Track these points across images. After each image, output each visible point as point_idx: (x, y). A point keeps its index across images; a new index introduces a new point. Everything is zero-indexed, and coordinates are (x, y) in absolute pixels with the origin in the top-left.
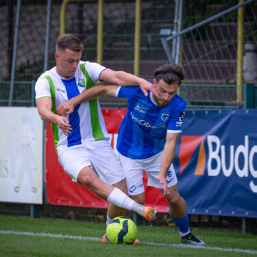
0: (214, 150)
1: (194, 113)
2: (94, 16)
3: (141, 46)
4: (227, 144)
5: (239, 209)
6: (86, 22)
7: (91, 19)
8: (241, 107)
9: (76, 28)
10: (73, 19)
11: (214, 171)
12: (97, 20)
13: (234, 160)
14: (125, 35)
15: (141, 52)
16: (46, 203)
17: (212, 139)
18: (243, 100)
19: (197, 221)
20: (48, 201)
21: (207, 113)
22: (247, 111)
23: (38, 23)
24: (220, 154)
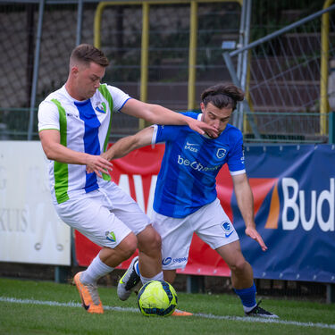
0: (291, 196)
1: (265, 149)
2: (137, 25)
3: (197, 63)
4: (307, 189)
5: (322, 272)
6: (128, 32)
7: (134, 28)
8: (326, 142)
9: (114, 40)
10: (110, 28)
11: (290, 223)
12: (141, 30)
13: (316, 209)
14: (177, 49)
15: (198, 71)
16: (75, 265)
18: (327, 132)
19: (268, 287)
20: (78, 261)
21: (281, 149)
22: (333, 147)
23: (66, 34)
24: (298, 202)
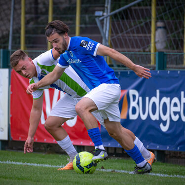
0: (134, 100)
1: (119, 73)
2: (46, 2)
3: (81, 23)
4: (143, 96)
5: (152, 144)
6: (41, 6)
7: (44, 4)
8: (154, 69)
9: (33, 10)
10: (30, 3)
12: (49, 4)
13: (149, 108)
14: (69, 16)
15: (81, 28)
16: (11, 140)
17: (132, 92)
18: (155, 63)
19: (121, 152)
20: (12, 137)
21: (129, 73)
22: (158, 72)
23: (5, 7)
24: (138, 103)
